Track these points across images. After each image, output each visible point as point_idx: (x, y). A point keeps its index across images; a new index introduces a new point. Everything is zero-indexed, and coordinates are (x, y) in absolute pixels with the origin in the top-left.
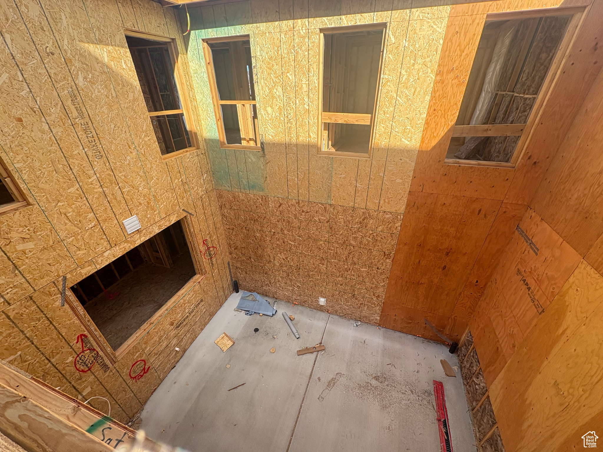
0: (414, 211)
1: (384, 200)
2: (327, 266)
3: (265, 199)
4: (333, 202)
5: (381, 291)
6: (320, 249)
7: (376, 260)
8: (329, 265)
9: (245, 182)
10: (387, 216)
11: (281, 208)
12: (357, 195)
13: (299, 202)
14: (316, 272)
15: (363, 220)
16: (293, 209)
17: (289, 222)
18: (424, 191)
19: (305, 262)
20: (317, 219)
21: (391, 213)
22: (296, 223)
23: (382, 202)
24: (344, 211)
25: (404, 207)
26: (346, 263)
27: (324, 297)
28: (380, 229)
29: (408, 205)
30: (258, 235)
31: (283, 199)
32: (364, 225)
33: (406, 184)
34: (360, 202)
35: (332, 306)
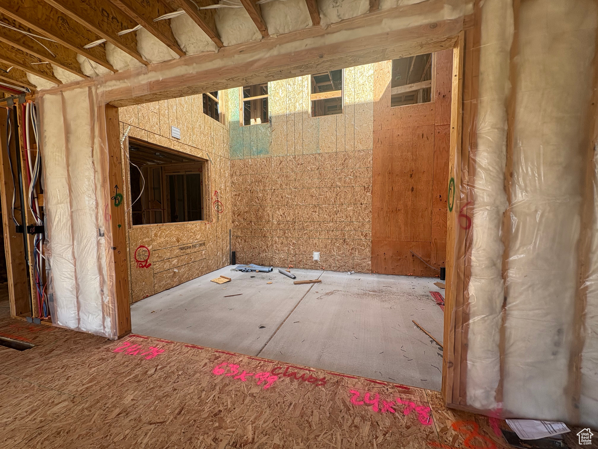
0: (379, 145)
1: (357, 141)
2: (319, 213)
3: (269, 160)
4: (321, 151)
5: (367, 229)
6: (312, 196)
7: (359, 196)
8: (321, 212)
9: (254, 149)
10: (362, 154)
11: (281, 166)
12: (338, 141)
13: (295, 158)
14: (310, 222)
15: (344, 161)
16: (291, 163)
17: (287, 176)
18: (383, 129)
19: (300, 213)
20: (309, 168)
21: (363, 150)
22: (293, 176)
23: (356, 143)
24: (330, 157)
25: (372, 143)
26: (335, 206)
27: (318, 251)
28: (358, 165)
29: (374, 142)
30: (260, 195)
31: (283, 157)
32: (345, 166)
33: (370, 126)
34: (340, 147)
35: (326, 261)
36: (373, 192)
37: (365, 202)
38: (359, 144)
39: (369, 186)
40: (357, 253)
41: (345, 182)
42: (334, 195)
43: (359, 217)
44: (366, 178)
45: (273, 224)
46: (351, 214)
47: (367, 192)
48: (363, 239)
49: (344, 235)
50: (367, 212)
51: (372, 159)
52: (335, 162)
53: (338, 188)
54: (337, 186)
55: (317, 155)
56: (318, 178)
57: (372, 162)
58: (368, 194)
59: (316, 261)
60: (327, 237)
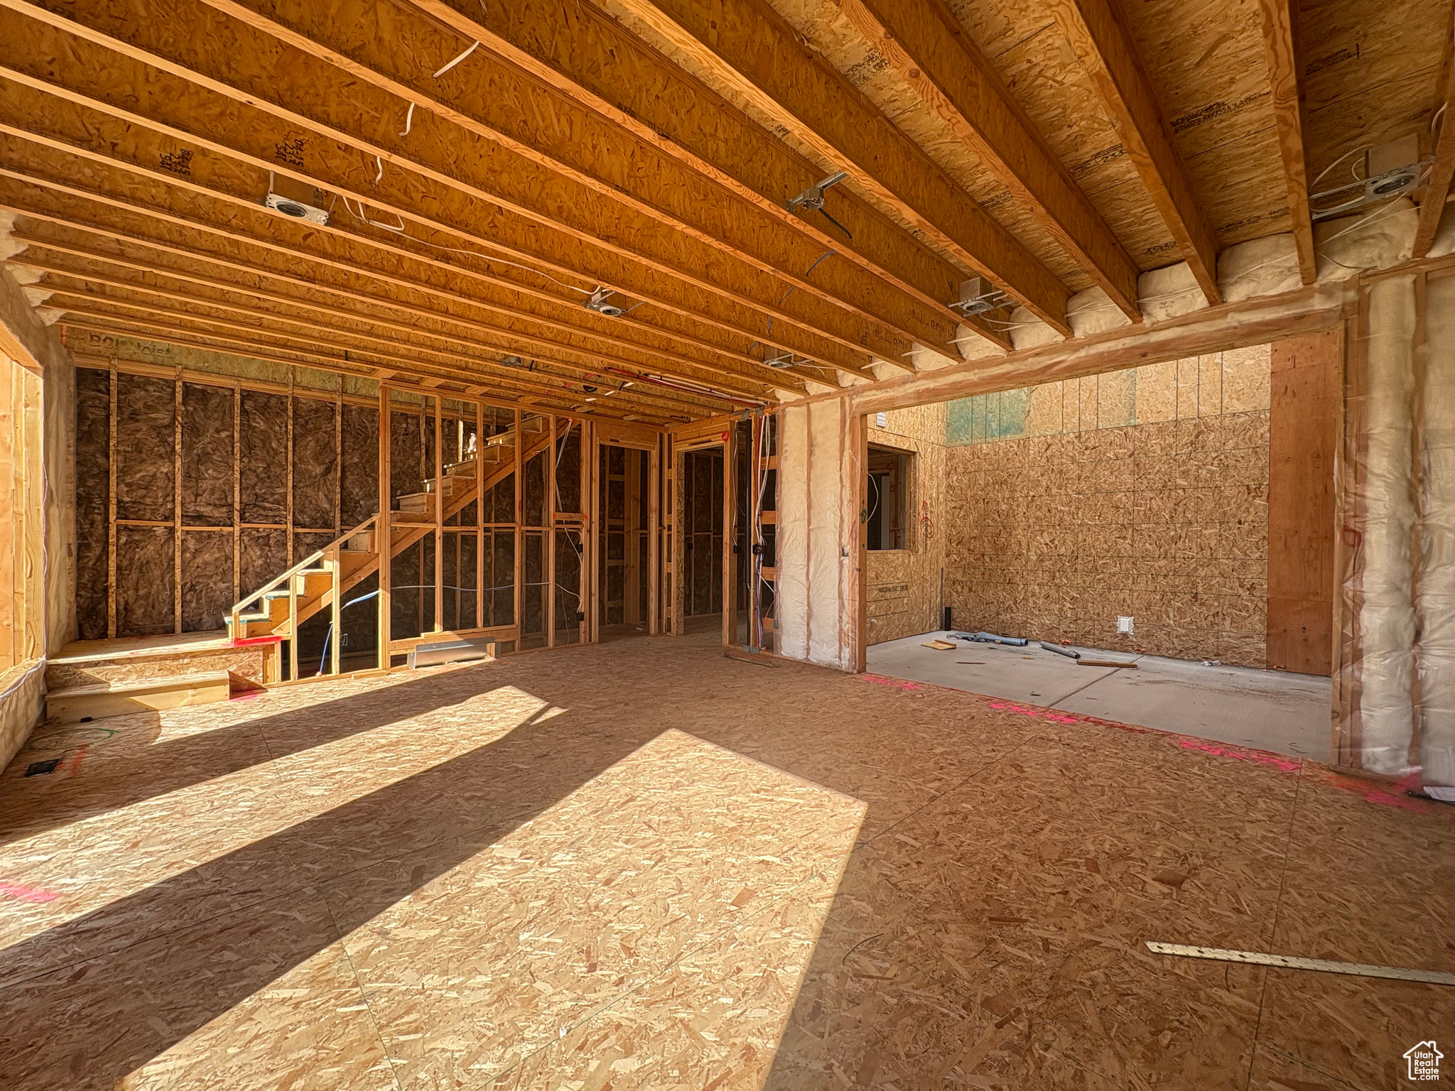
0: (1288, 400)
1: (1230, 397)
2: (1133, 541)
3: (1024, 444)
4: (1139, 421)
5: (1256, 573)
6: (1117, 507)
7: (1233, 506)
8: (1137, 538)
9: (994, 426)
10: (1241, 420)
11: (1049, 452)
12: (1181, 399)
13: (1080, 436)
14: (1112, 557)
15: (1197, 437)
16: (1070, 448)
17: (1061, 472)
18: (1298, 366)
19: (1089, 540)
20: (1111, 455)
21: (1245, 413)
22: (1074, 470)
23: (1225, 401)
24: (1160, 430)
25: (1269, 397)
26: (1172, 527)
27: (1129, 616)
28: (1231, 444)
29: (1274, 394)
30: (1004, 507)
31: (1053, 436)
32: (1199, 445)
33: (1264, 364)
34: (1186, 411)
35: (1149, 635)
36: (1272, 496)
37: (1250, 518)
38: (1235, 401)
39: (1261, 484)
40: (1228, 622)
41: (1197, 478)
42: (1171, 505)
43: (1235, 549)
44: (1255, 468)
45: (1028, 560)
46: (1213, 543)
47: (1254, 498)
48: (1245, 594)
49: (1194, 585)
50: (1254, 538)
51: (1270, 430)
52: (1172, 440)
53: (1180, 492)
54: (1177, 487)
55: (1130, 430)
56: (1132, 473)
57: (1268, 435)
58: (1258, 501)
59: (1125, 635)
60: (1151, 588)
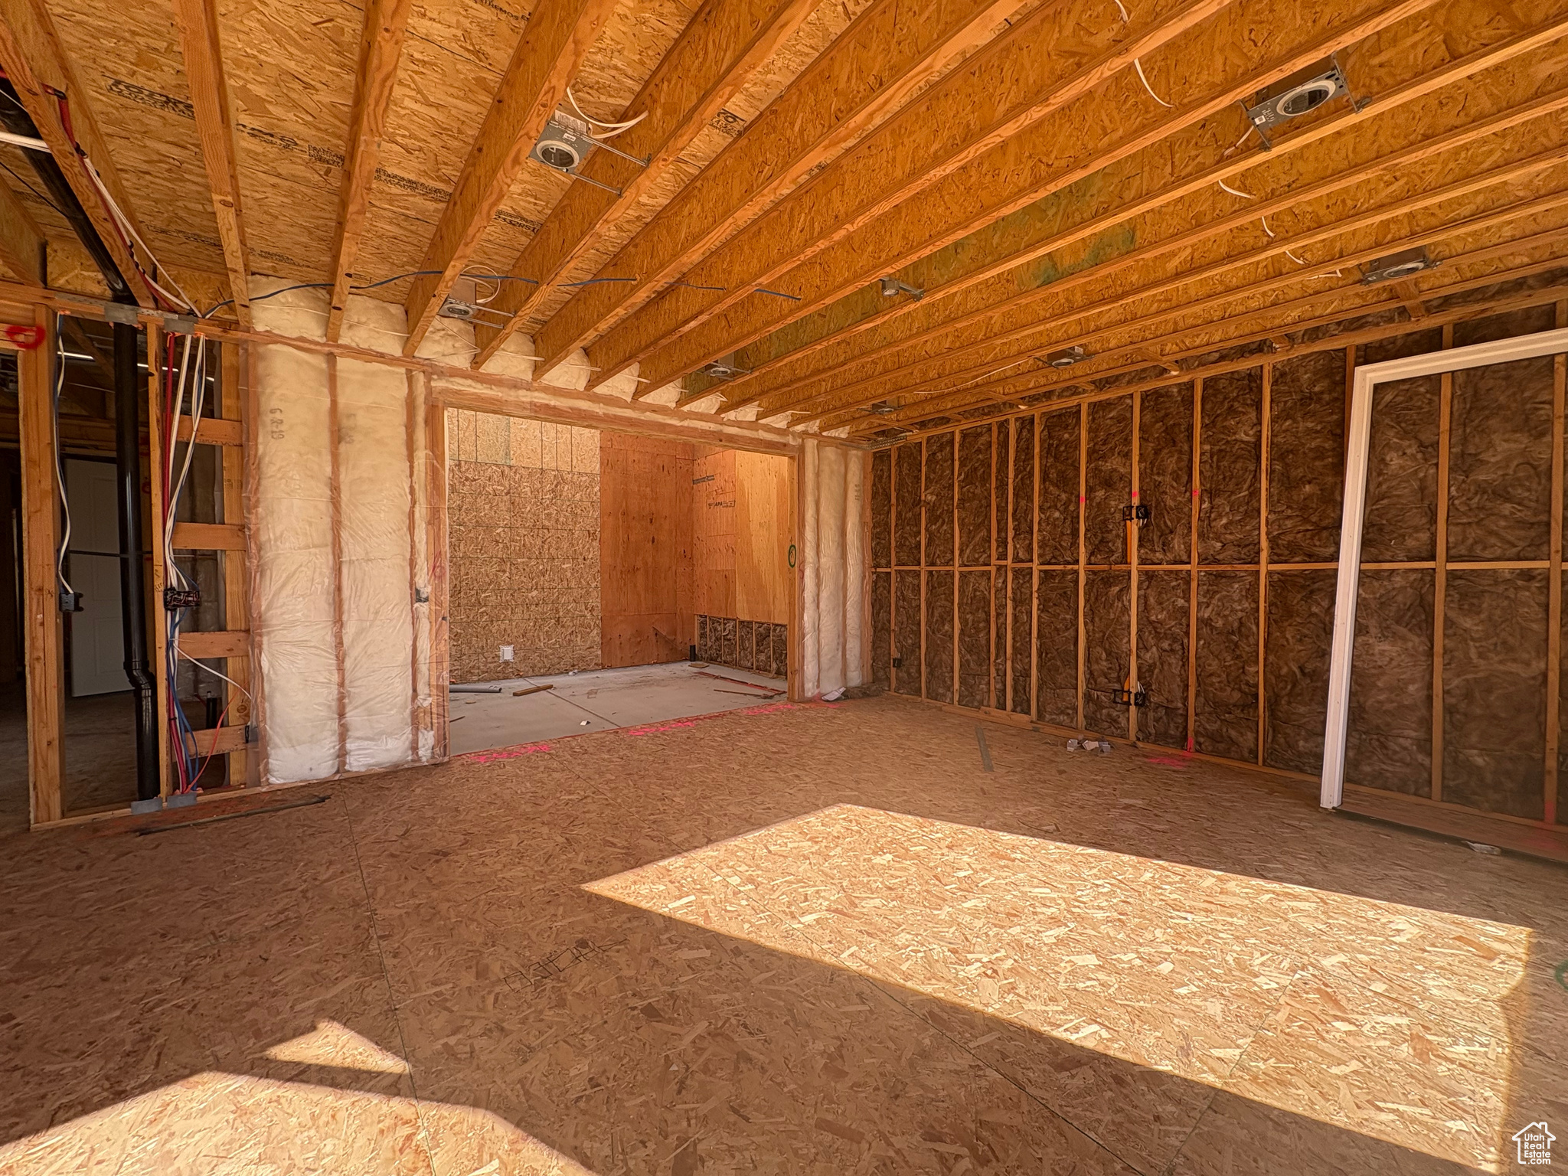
0: (609, 471)
1: (577, 459)
4: (512, 463)
5: (595, 600)
6: (497, 542)
7: (581, 546)
8: (514, 571)
10: (584, 479)
12: (544, 451)
14: (493, 590)
15: (556, 486)
19: (472, 574)
20: (490, 490)
21: (586, 474)
23: (574, 461)
24: (530, 475)
25: (599, 465)
26: (540, 561)
27: (509, 644)
29: (602, 464)
32: (558, 494)
34: (549, 462)
35: (525, 658)
36: (602, 541)
37: (590, 556)
38: (580, 462)
39: (596, 530)
40: (578, 639)
41: (557, 521)
42: (539, 542)
43: (582, 580)
44: (591, 518)
46: (569, 575)
47: (592, 540)
48: (589, 616)
49: (557, 612)
53: (545, 531)
54: (543, 527)
55: (506, 470)
56: (509, 510)
58: (595, 543)
59: (507, 663)
60: (526, 617)
